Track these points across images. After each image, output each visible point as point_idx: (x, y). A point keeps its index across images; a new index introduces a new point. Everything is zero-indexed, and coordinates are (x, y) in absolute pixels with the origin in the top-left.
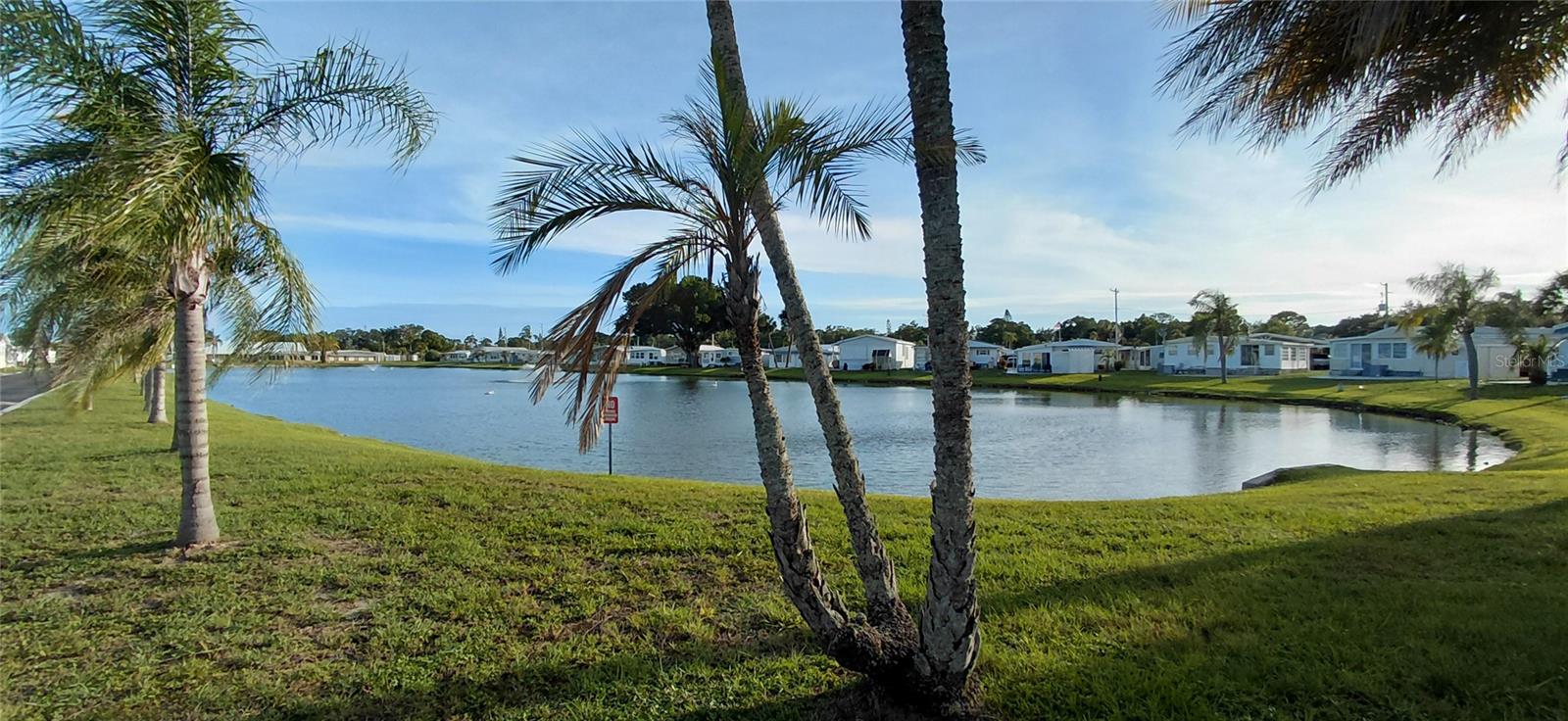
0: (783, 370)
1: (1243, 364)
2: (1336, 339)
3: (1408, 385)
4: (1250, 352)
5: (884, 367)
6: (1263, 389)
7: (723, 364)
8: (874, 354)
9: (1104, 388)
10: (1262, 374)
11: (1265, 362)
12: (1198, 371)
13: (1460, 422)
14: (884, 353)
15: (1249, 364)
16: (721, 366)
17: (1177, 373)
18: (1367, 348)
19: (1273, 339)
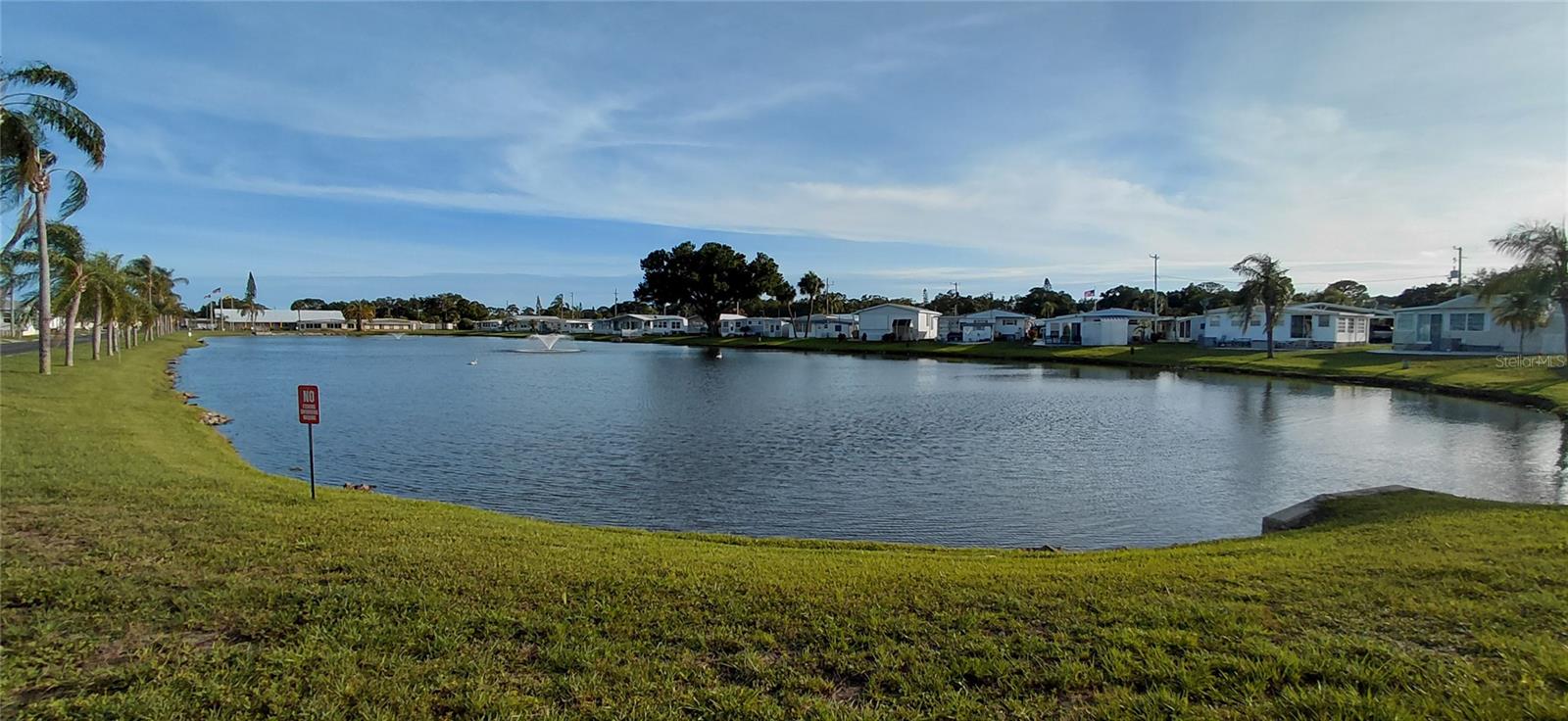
0: (801, 341)
1: (1293, 336)
2: (1399, 309)
3: (1486, 362)
4: (1301, 324)
5: (905, 337)
6: (1314, 365)
7: (743, 334)
8: (894, 325)
9: (1136, 361)
10: (1315, 347)
11: (1319, 334)
12: (1243, 344)
13: (1557, 409)
14: (904, 323)
15: (1301, 336)
16: (741, 336)
17: (1220, 346)
18: (1436, 320)
19: (1329, 309)
